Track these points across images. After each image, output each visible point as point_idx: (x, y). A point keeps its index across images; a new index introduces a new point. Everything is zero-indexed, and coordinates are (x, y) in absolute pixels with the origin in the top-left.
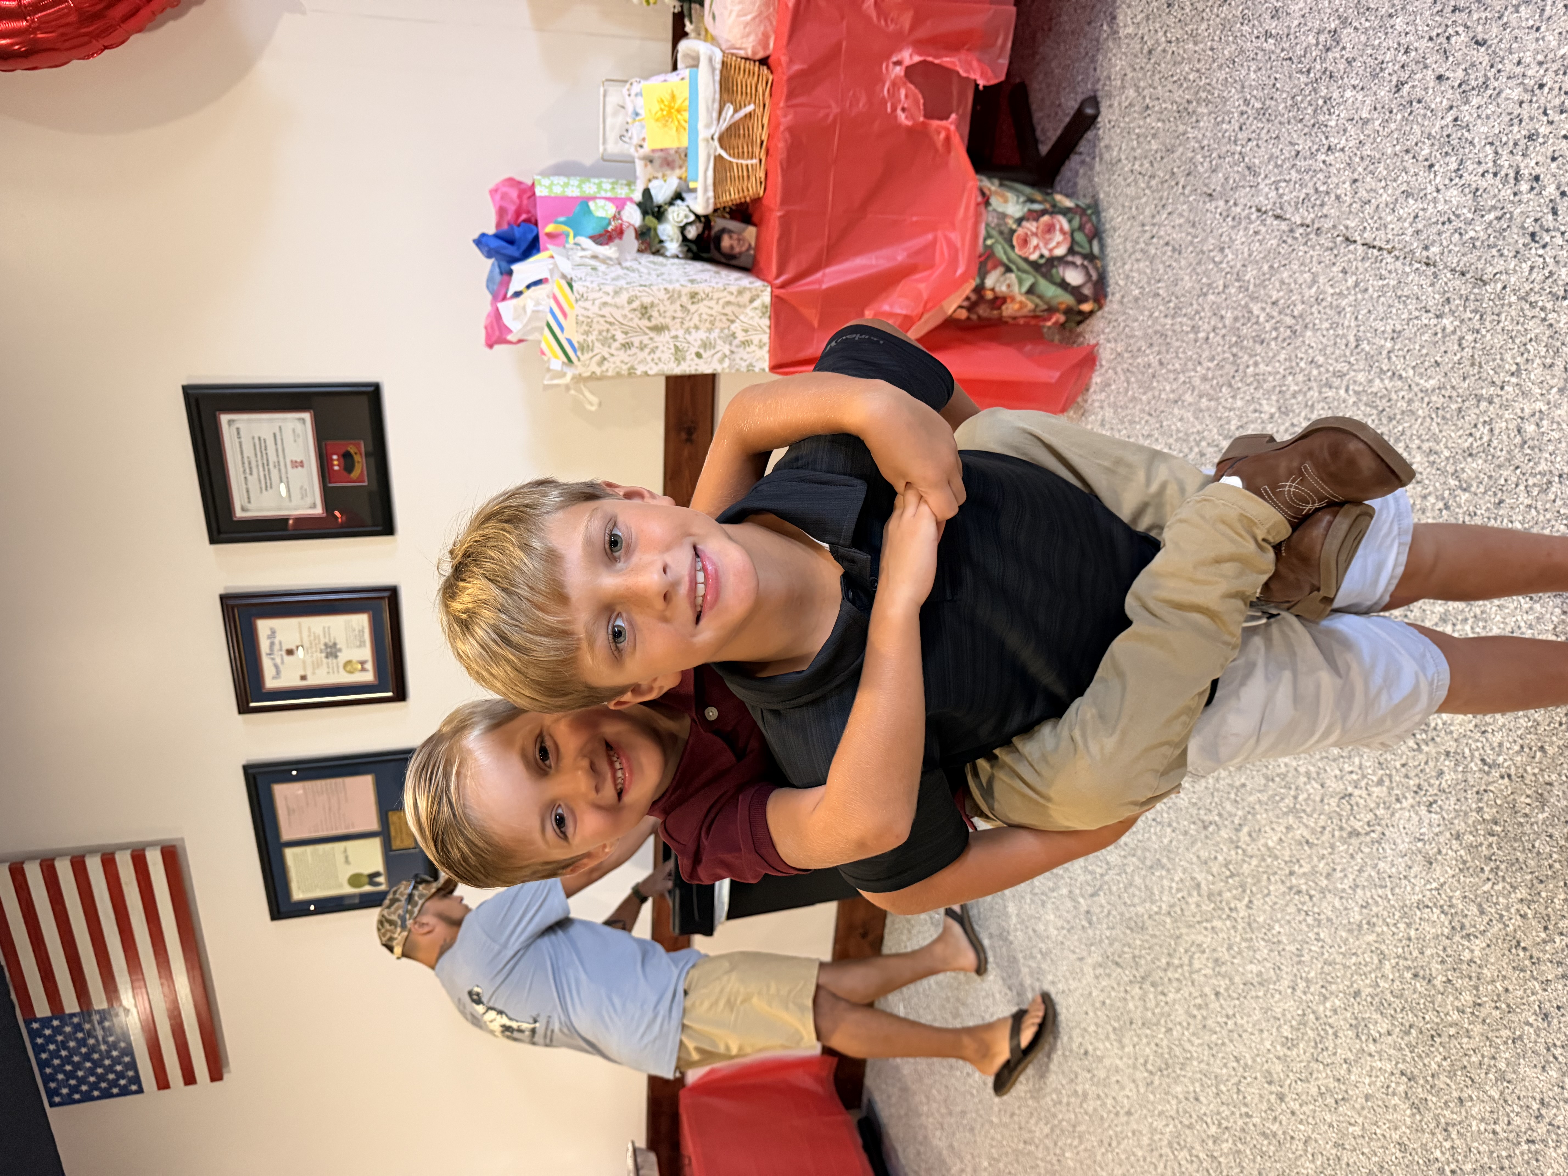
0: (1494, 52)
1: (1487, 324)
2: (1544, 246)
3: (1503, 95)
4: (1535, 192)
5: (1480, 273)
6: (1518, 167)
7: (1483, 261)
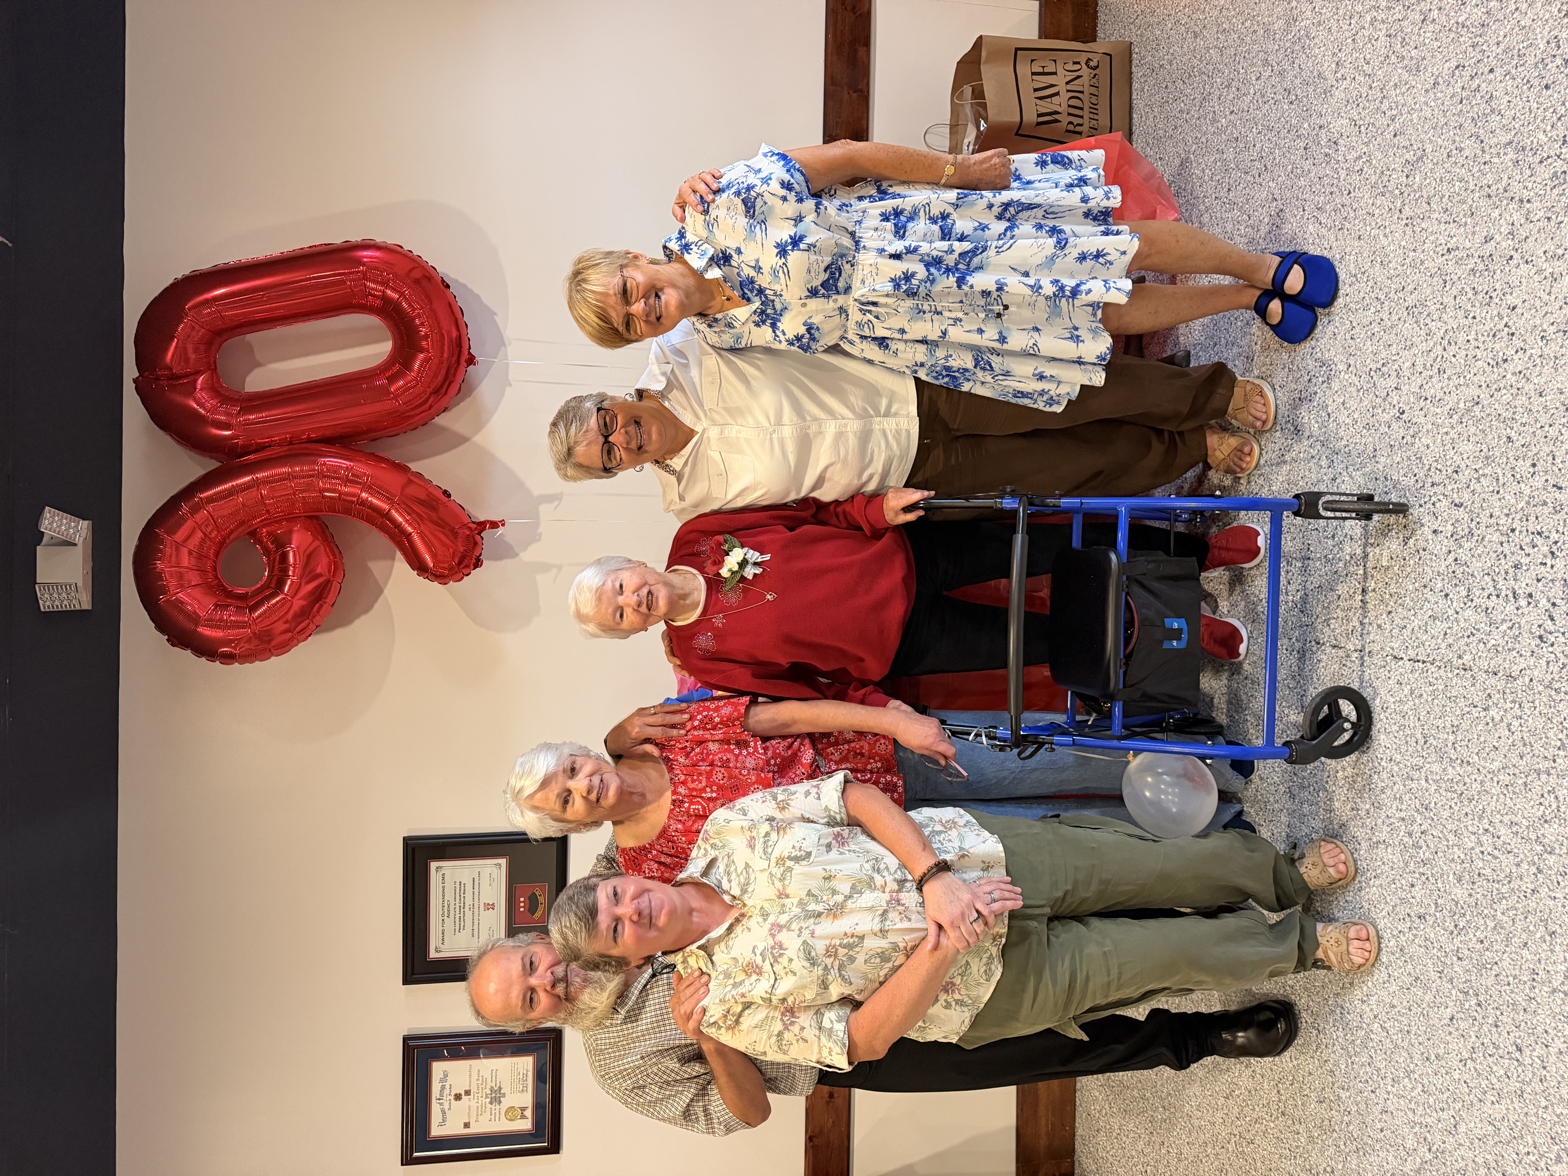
0: (1470, 510)
1: (1526, 710)
2: (1552, 645)
3: (1486, 539)
4: (1532, 605)
5: (1508, 671)
6: (1514, 589)
7: (1508, 662)
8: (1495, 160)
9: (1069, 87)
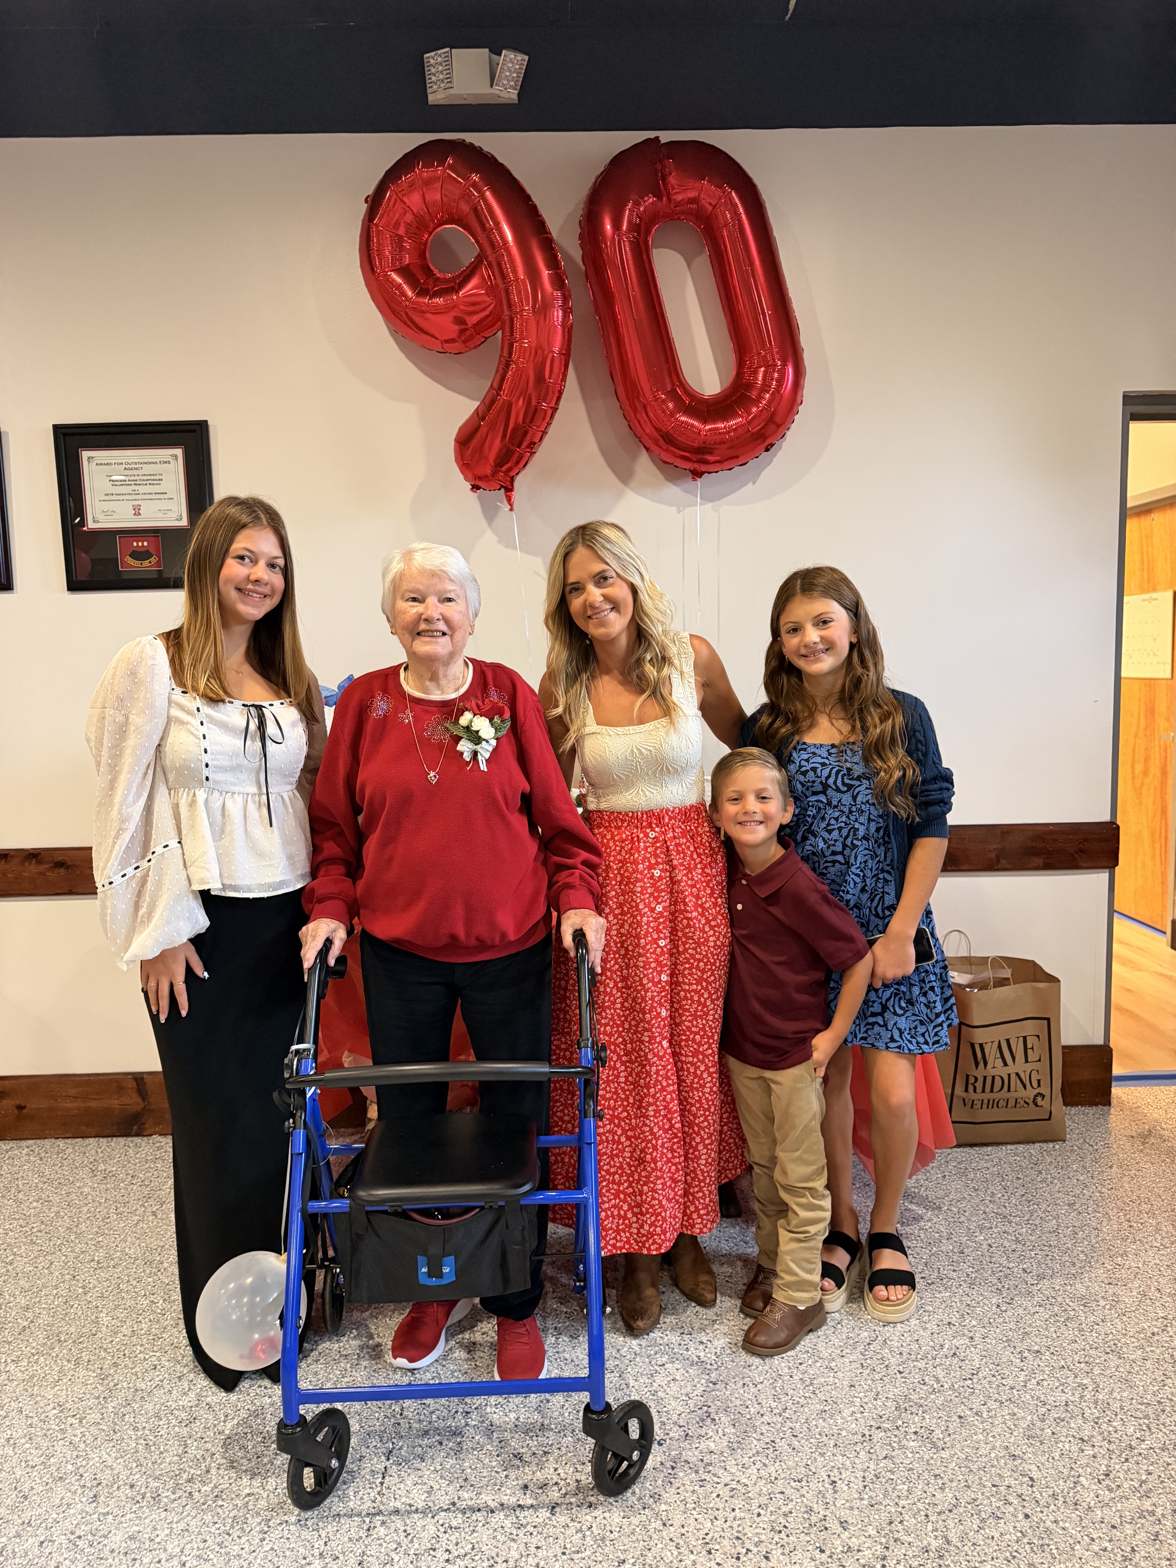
8: (930, 1527)
9: (1013, 1076)
